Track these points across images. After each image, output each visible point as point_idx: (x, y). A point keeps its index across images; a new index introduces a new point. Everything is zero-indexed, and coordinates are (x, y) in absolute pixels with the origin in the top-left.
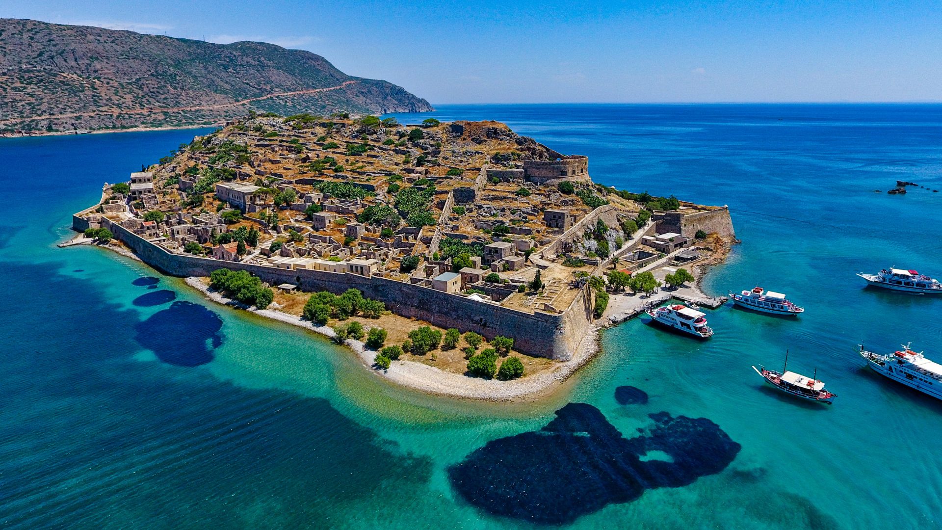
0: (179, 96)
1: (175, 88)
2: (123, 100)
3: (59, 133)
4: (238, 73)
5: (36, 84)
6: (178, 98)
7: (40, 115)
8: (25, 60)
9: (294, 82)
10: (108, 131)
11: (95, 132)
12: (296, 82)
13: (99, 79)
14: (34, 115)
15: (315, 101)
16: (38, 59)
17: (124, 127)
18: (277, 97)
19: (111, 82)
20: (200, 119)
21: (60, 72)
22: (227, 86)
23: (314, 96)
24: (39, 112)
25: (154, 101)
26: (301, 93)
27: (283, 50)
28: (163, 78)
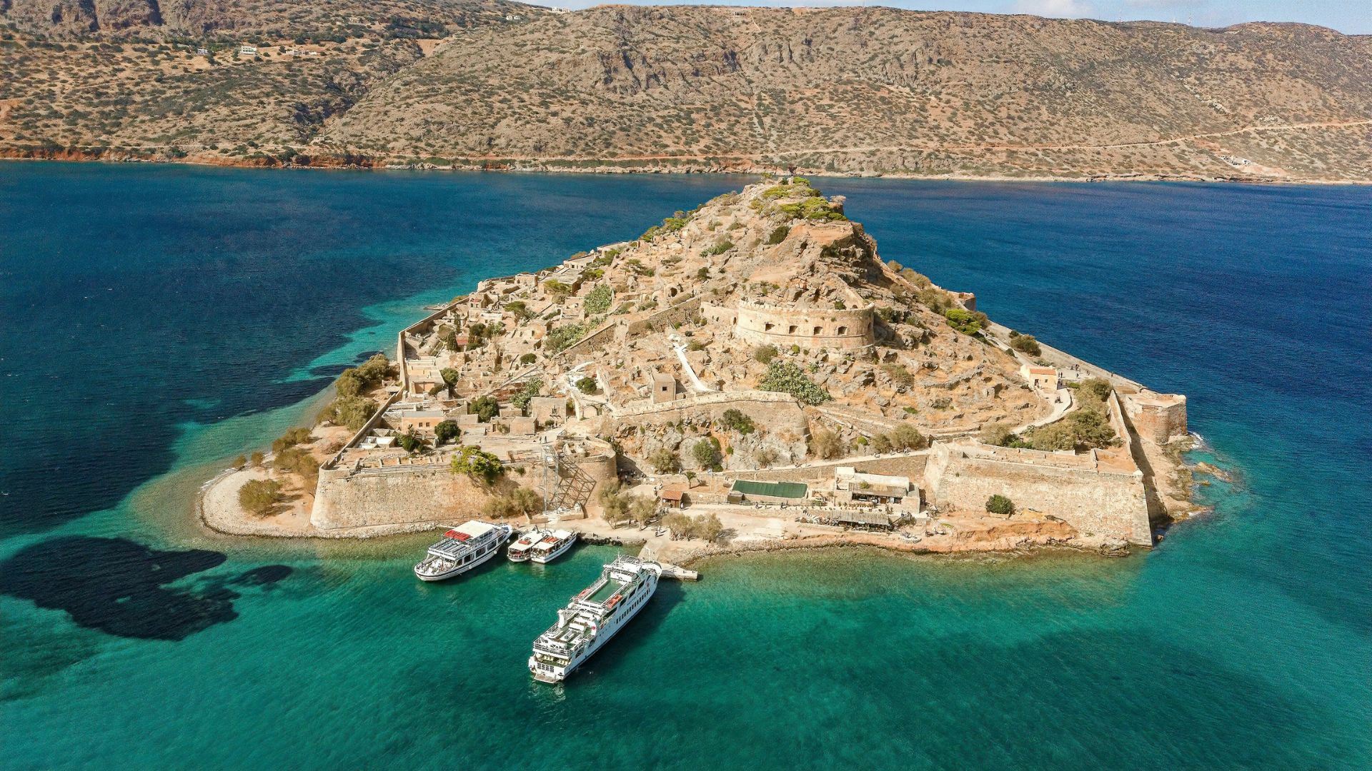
0: (1052, 124)
1: (1054, 112)
2: (956, 129)
3: (839, 175)
4: (1202, 84)
5: (848, 101)
6: (1048, 129)
7: (828, 147)
8: (850, 67)
9: (1320, 103)
10: (905, 176)
11: (886, 176)
12: (1325, 101)
13: (937, 94)
14: (822, 146)
15: (1350, 144)
16: (866, 65)
17: (932, 172)
18: (1259, 133)
19: (953, 99)
20: (1065, 166)
21: (888, 84)
22: (1162, 110)
23: (1354, 133)
24: (829, 142)
25: (1006, 132)
26: (1324, 126)
27: (1337, 37)
28: (1041, 95)
